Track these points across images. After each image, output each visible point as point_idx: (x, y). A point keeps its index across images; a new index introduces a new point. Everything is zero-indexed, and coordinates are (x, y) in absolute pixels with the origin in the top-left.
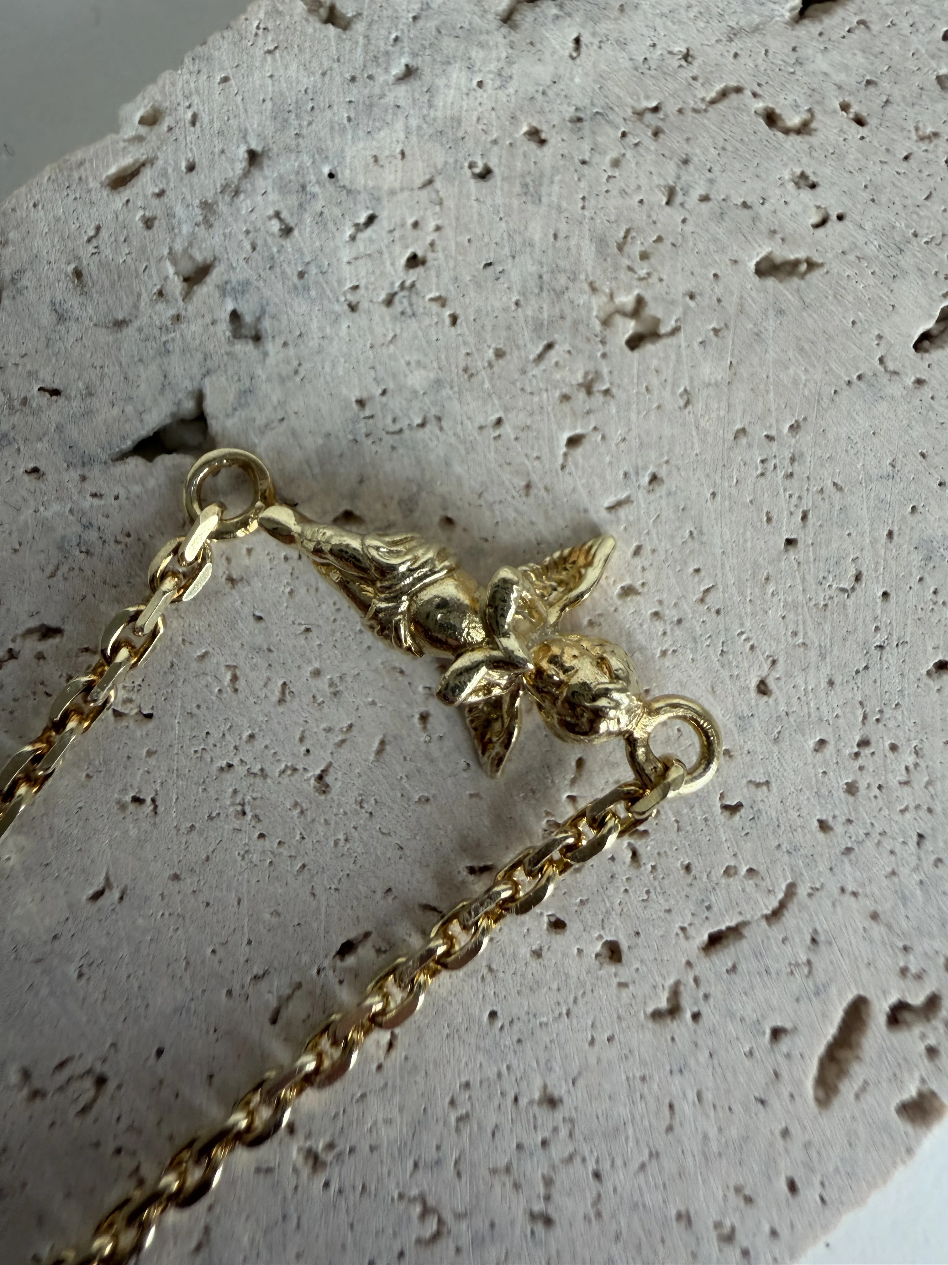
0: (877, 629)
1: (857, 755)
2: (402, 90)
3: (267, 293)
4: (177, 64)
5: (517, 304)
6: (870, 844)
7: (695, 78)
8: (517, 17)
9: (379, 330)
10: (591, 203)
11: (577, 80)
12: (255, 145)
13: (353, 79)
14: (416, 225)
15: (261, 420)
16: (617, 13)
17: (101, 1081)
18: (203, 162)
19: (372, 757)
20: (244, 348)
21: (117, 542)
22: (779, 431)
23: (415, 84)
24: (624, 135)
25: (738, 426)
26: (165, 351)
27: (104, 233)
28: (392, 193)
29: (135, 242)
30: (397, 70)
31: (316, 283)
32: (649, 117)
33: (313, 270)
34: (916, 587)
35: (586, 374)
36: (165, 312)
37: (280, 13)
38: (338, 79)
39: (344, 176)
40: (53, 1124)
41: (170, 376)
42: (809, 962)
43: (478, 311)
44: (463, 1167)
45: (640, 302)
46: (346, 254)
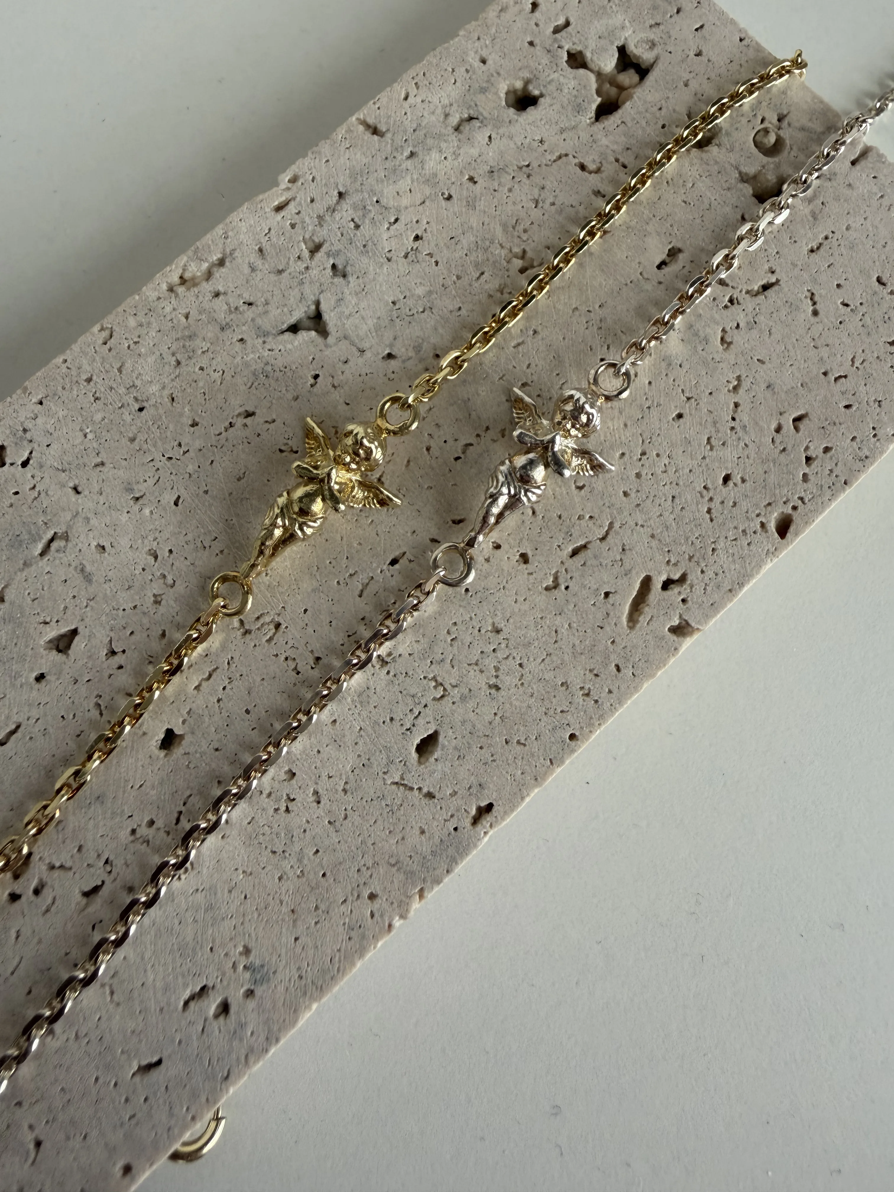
0: (647, 399)
1: (640, 459)
2: (409, 162)
3: (349, 255)
4: (305, 156)
5: (466, 255)
6: (649, 502)
7: (546, 151)
8: (461, 128)
9: (402, 269)
10: (499, 208)
11: (491, 154)
12: (342, 189)
13: (386, 158)
14: (417, 222)
15: (347, 312)
16: (508, 124)
17: (278, 626)
18: (317, 198)
19: (404, 468)
20: (339, 280)
21: (281, 371)
22: (594, 308)
23: (415, 160)
24: (513, 177)
25: (574, 306)
26: (301, 283)
27: (272, 231)
28: (406, 208)
29: (287, 235)
30: (407, 153)
31: (372, 249)
32: (524, 169)
33: (370, 243)
34: (664, 378)
35: (500, 285)
36: (301, 266)
37: (351, 131)
38: (380, 159)
39: (384, 201)
40: (255, 646)
41: (304, 294)
42: (621, 560)
43: (448, 259)
44: (454, 663)
45: (524, 252)
46: (385, 236)
